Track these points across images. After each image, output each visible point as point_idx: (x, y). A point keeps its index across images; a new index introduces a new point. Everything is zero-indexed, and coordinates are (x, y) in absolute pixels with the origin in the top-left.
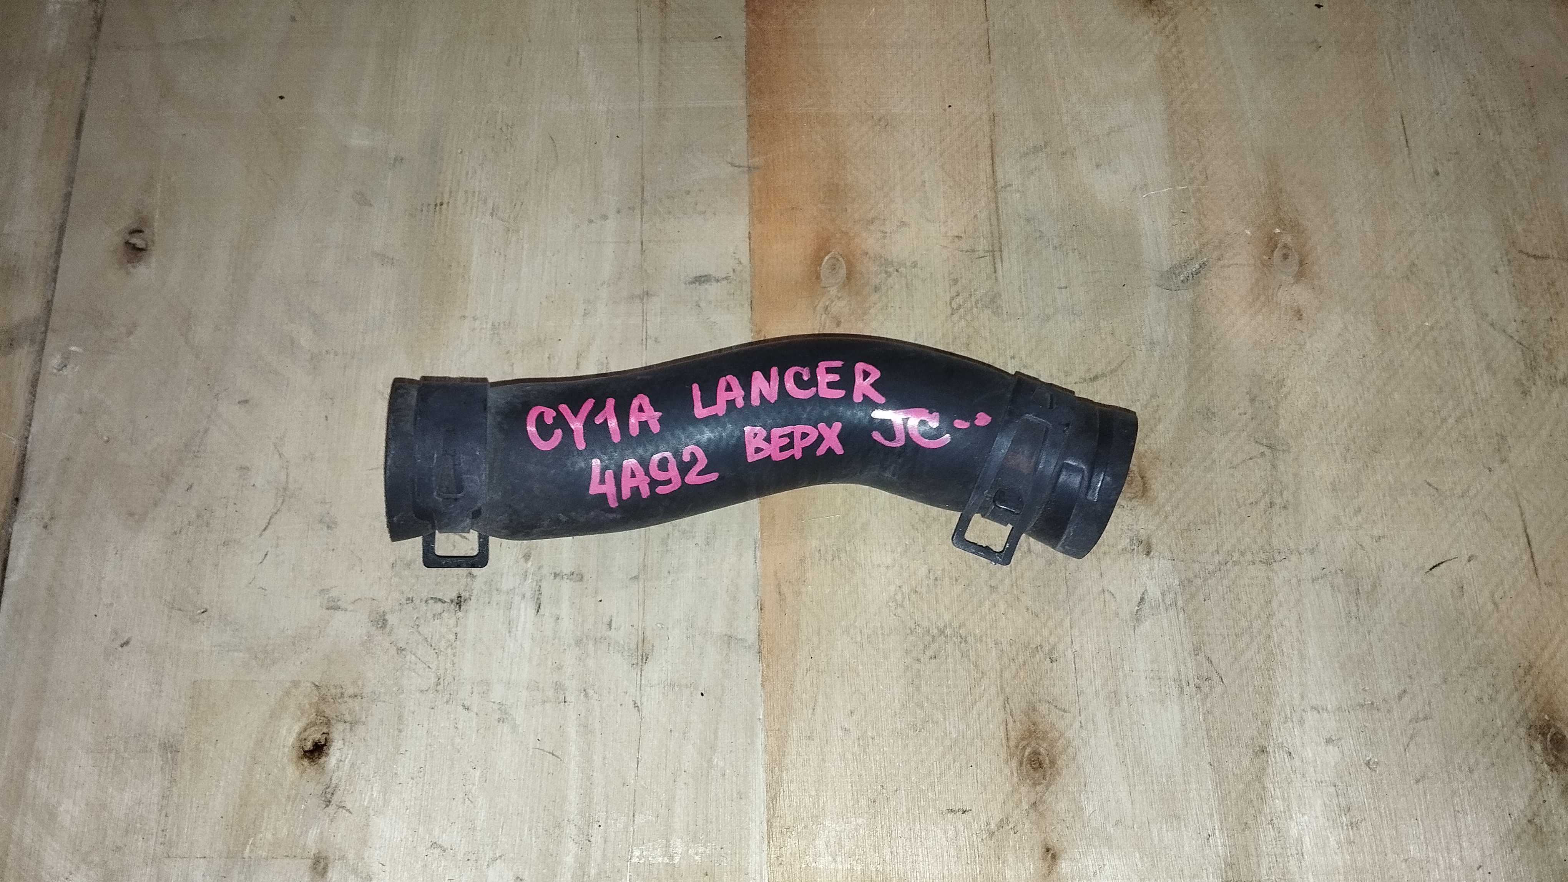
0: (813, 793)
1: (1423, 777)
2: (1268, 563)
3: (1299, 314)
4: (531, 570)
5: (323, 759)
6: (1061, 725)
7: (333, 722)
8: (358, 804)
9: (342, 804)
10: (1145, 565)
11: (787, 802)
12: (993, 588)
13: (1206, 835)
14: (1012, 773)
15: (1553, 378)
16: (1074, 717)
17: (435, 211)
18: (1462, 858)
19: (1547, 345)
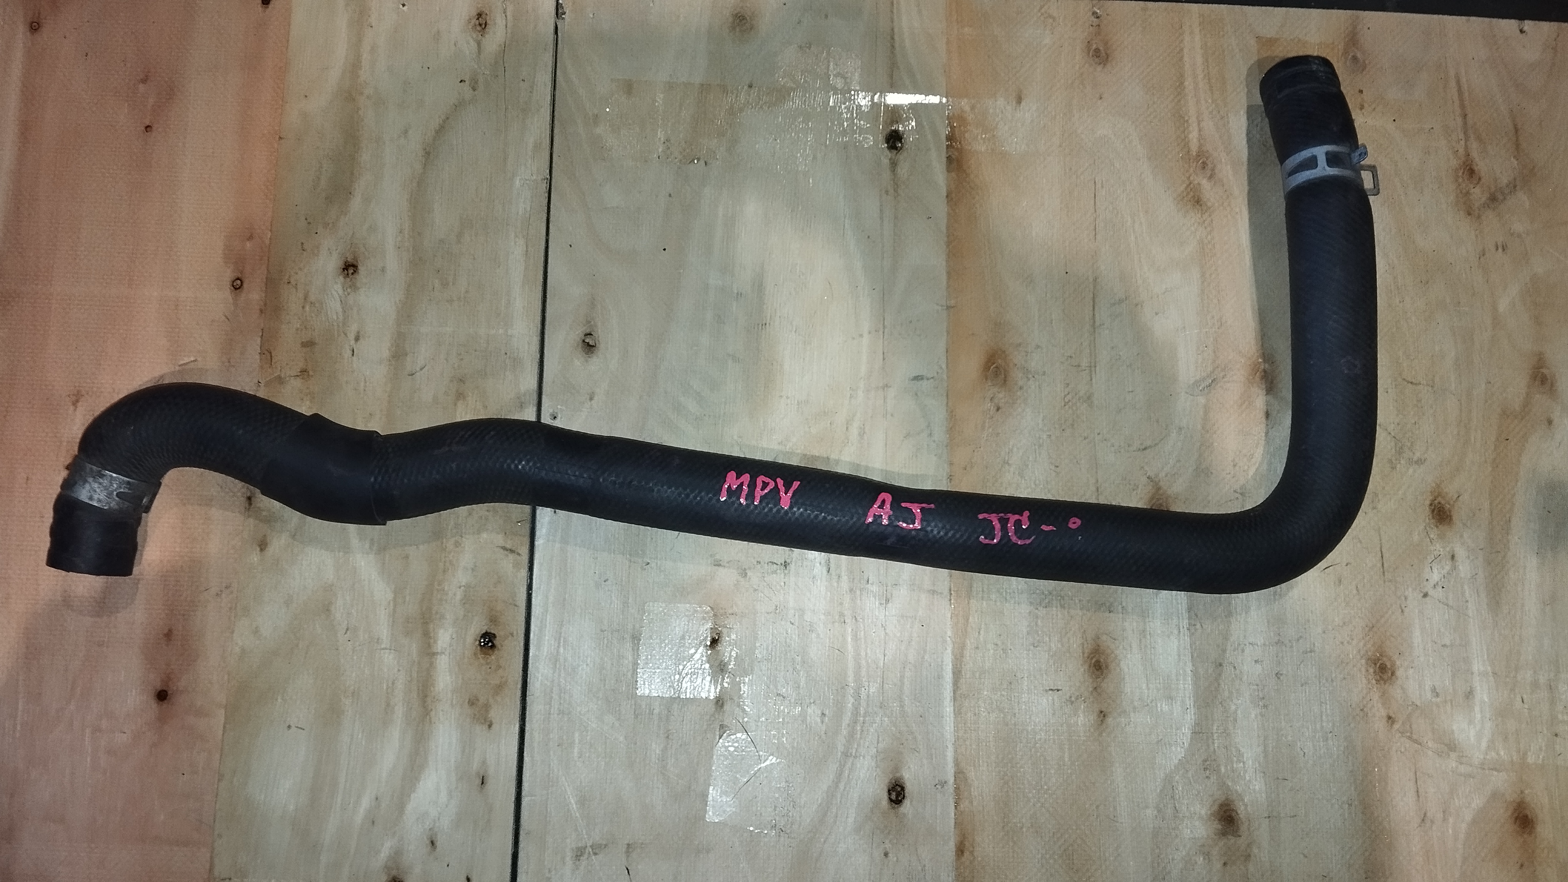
0: (978, 677)
5: (719, 648)
6: (1113, 647)
7: (724, 628)
11: (964, 682)
13: (1186, 708)
14: (1085, 671)
16: (1120, 643)
17: (762, 329)
18: (1322, 727)
19: (1410, 439)
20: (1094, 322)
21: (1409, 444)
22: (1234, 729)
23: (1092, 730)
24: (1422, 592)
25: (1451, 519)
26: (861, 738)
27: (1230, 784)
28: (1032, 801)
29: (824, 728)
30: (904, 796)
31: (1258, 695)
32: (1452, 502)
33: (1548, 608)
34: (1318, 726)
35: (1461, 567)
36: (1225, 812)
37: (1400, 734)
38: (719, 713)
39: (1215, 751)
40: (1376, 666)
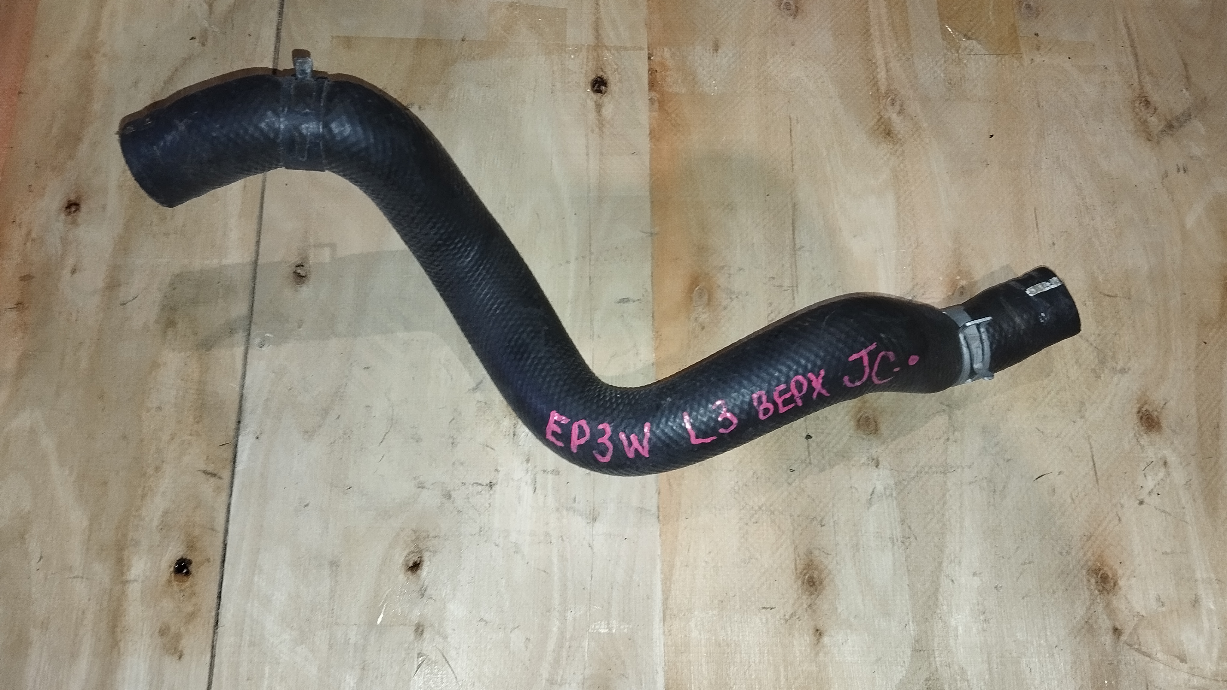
0: (688, 596)
1: (1027, 596)
2: (945, 473)
4: (531, 468)
5: (419, 572)
6: (826, 562)
7: (424, 551)
8: (439, 596)
9: (430, 597)
10: (875, 473)
11: (673, 601)
12: (790, 484)
13: (904, 625)
14: (798, 588)
15: (1114, 369)
16: (834, 558)
18: (1046, 641)
19: (1112, 349)
20: (795, 245)
21: (1111, 354)
22: (955, 643)
23: (809, 651)
24: (1137, 500)
25: (1160, 427)
26: (567, 664)
29: (528, 654)
31: (979, 610)
32: (1159, 410)
34: (1042, 641)
35: (1174, 474)
37: (1128, 647)
38: (418, 641)
39: (937, 669)
40: (1097, 577)
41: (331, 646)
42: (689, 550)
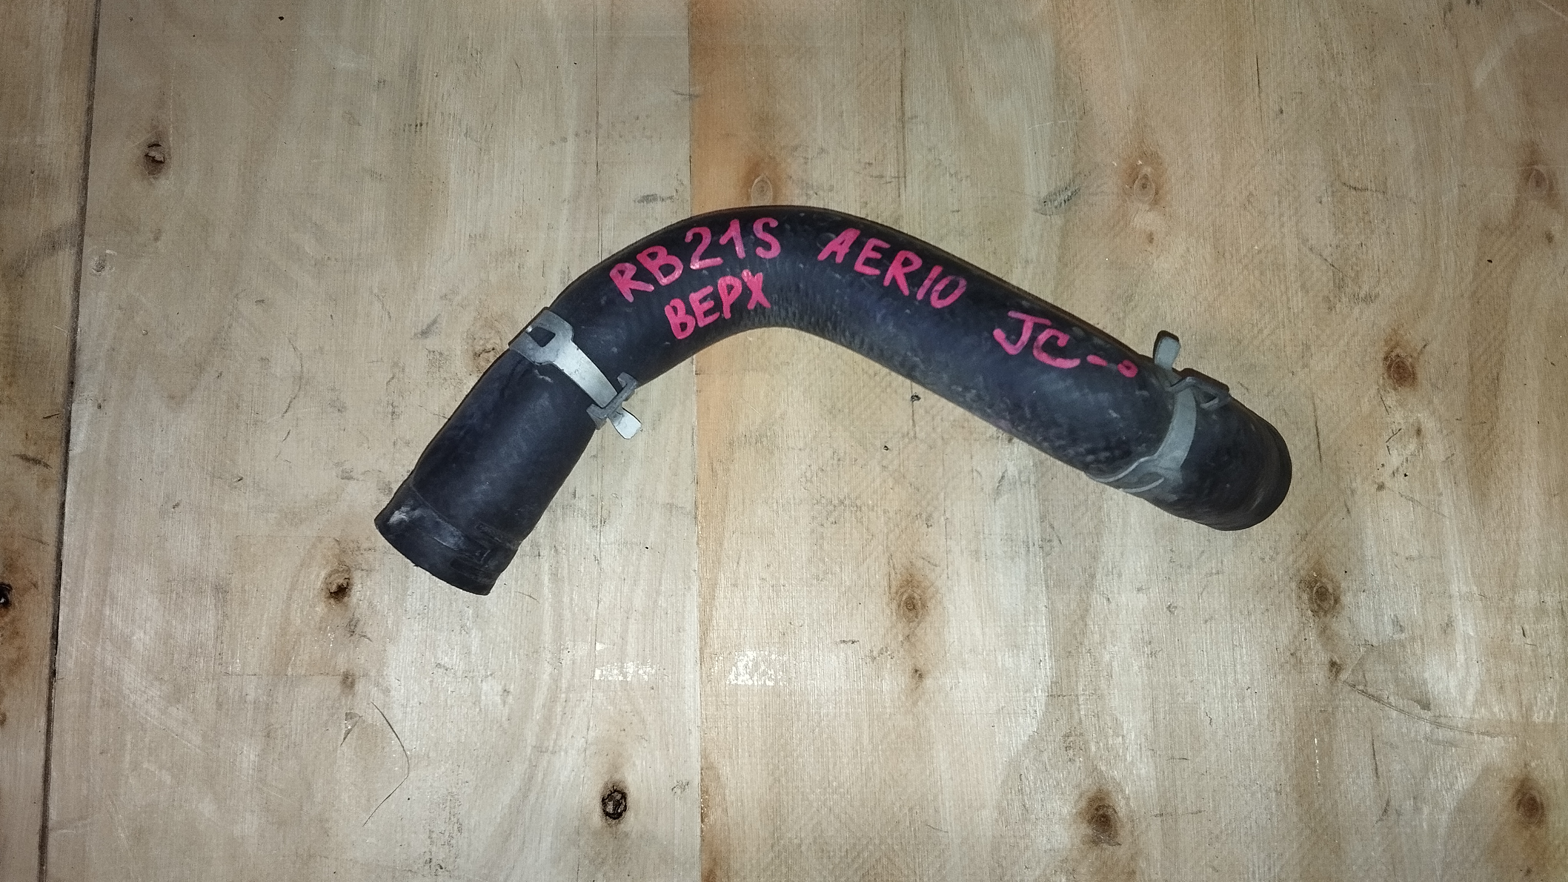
1: (1211, 618)
3: (1151, 239)
5: (346, 599)
6: (932, 576)
7: (352, 569)
8: (376, 634)
9: (364, 634)
11: (715, 635)
12: (884, 467)
13: (1038, 660)
14: (892, 613)
15: (1356, 297)
16: (943, 570)
17: (416, 132)
18: (1236, 681)
19: (1355, 267)
20: (903, 114)
21: (1353, 275)
22: (1109, 686)
23: (903, 698)
24: (1376, 483)
25: (1415, 378)
26: (562, 724)
27: (1103, 768)
28: (815, 804)
29: (507, 711)
30: (626, 806)
31: (1143, 639)
32: (1415, 355)
33: (1556, 500)
34: (1230, 680)
35: (1430, 446)
36: (1097, 810)
37: (1349, 688)
38: (347, 696)
39: (1081, 722)
40: (1312, 591)
41: (220, 705)
42: (738, 563)
